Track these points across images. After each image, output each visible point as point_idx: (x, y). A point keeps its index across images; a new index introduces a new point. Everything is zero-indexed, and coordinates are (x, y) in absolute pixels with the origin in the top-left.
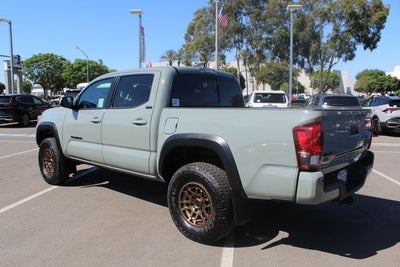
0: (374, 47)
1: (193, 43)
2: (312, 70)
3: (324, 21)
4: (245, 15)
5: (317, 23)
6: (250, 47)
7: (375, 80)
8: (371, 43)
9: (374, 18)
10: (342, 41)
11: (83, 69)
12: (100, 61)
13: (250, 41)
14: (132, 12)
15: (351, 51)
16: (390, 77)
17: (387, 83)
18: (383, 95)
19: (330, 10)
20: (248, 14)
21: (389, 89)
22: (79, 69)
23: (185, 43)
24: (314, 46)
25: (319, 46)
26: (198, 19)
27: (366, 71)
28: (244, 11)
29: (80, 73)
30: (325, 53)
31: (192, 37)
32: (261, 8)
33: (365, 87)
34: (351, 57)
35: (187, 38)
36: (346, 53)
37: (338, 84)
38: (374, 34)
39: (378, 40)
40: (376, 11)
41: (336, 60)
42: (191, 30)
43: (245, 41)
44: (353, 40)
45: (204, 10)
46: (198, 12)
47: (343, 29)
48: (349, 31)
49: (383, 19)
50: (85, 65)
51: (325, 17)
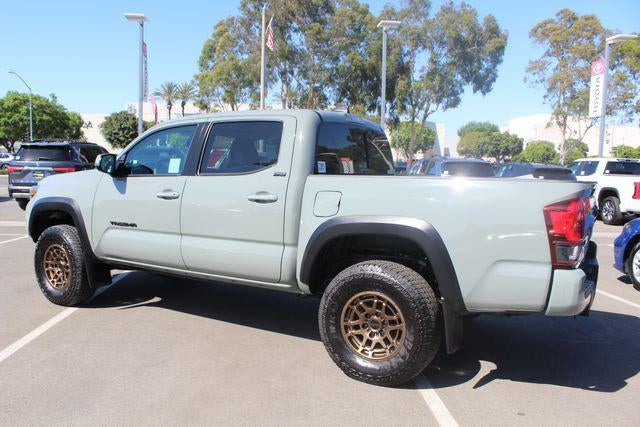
0: (488, 90)
1: (212, 73)
2: (397, 121)
3: (416, 46)
4: (296, 31)
5: (406, 49)
6: (303, 82)
7: (487, 139)
8: (483, 84)
9: (489, 47)
10: (443, 78)
11: (23, 109)
12: (54, 97)
13: (304, 73)
14: (129, 18)
15: (455, 94)
16: (507, 134)
17: (503, 144)
18: (498, 160)
19: (425, 30)
20: (302, 30)
21: (507, 152)
22: (15, 109)
23: (198, 72)
24: (401, 84)
25: (409, 84)
26: (221, 34)
27: (472, 124)
28: (295, 25)
29: (16, 117)
30: (418, 96)
31: (211, 64)
32: (322, 22)
33: (473, 147)
34: (455, 103)
35: (203, 65)
36: (448, 96)
37: (433, 143)
38: (488, 71)
39: (494, 80)
40: (490, 38)
41: (433, 106)
42: (210, 51)
43: (296, 71)
44: (459, 77)
45: (231, 21)
46: (221, 24)
47: (443, 60)
48: (453, 63)
49: (500, 49)
50: (25, 101)
51: (419, 40)
